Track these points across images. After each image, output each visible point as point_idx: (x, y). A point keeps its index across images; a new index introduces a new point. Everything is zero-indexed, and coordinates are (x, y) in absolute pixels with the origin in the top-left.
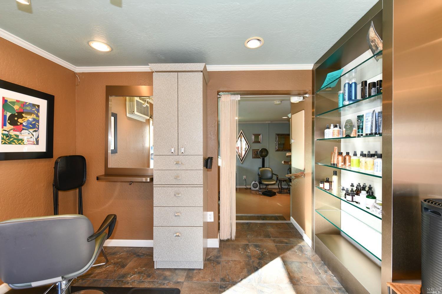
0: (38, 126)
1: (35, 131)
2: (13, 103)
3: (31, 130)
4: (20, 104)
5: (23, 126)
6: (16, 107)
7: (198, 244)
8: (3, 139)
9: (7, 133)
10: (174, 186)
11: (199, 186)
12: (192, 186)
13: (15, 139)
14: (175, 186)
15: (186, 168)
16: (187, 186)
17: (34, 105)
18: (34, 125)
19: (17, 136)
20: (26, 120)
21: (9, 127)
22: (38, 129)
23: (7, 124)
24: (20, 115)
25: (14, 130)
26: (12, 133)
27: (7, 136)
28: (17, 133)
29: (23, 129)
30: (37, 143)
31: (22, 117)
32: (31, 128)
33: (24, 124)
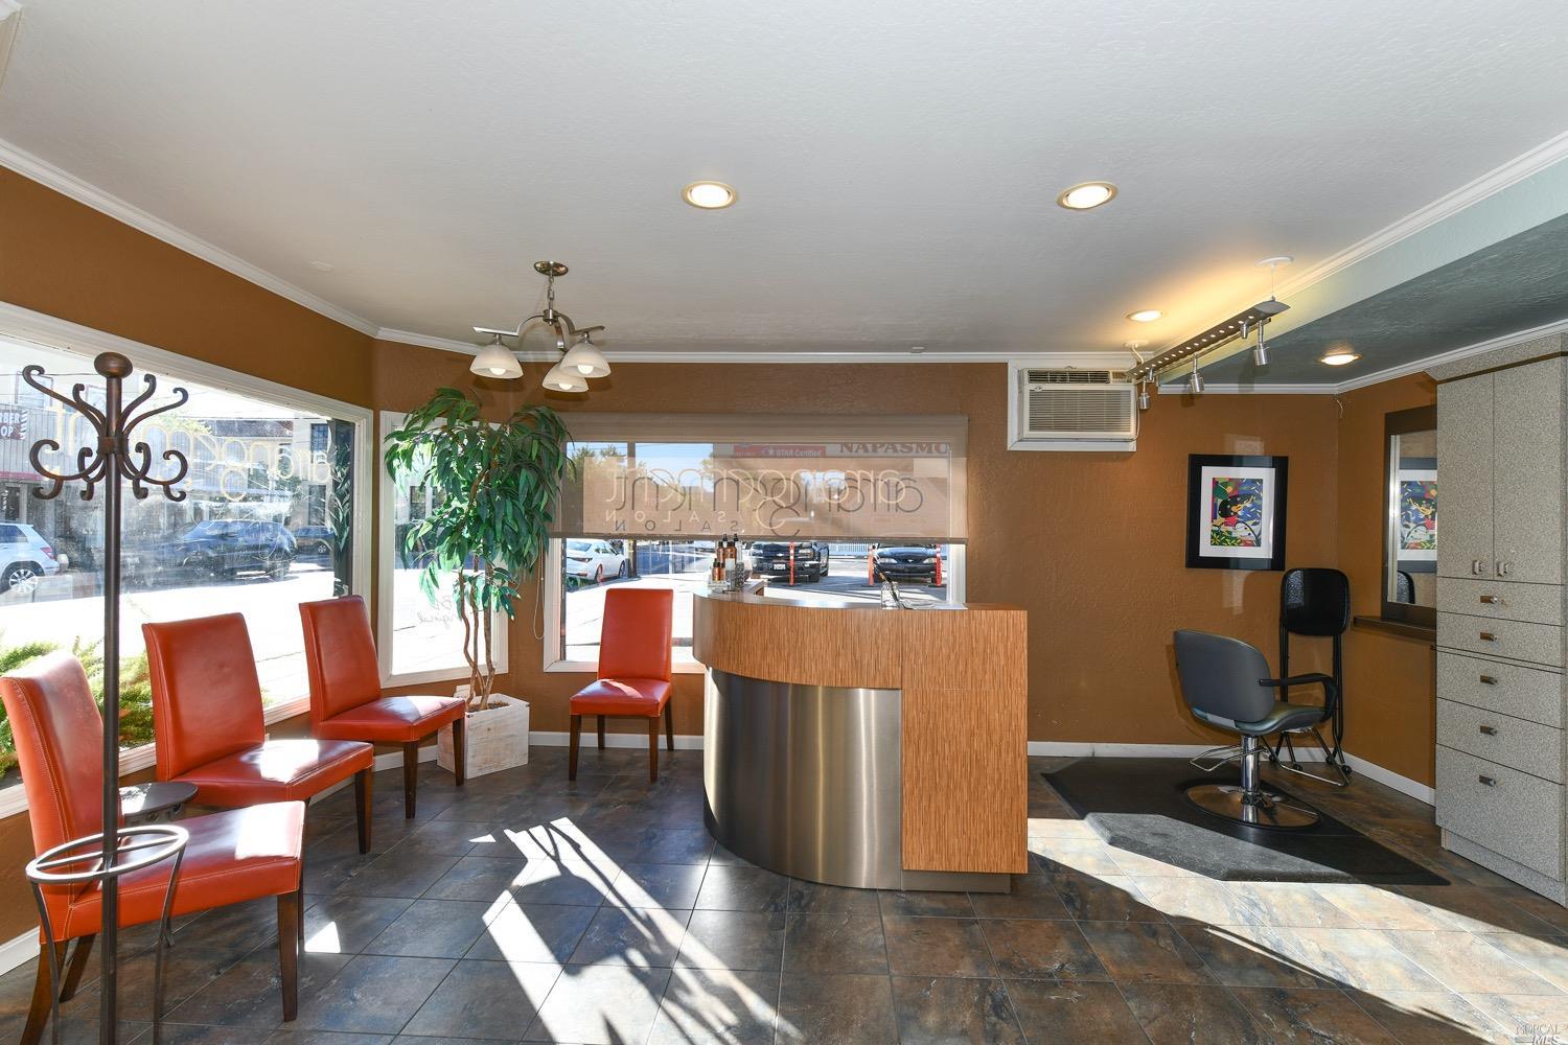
0: (1260, 514)
1: (1255, 524)
2: (1226, 484)
3: (1250, 523)
4: (1233, 484)
5: (1239, 517)
6: (1229, 489)
7: (1545, 828)
8: (1212, 537)
9: (1217, 528)
10: (1482, 656)
11: (1548, 668)
12: (1530, 665)
13: (1227, 537)
14: (1486, 657)
15: (1512, 616)
16: (1517, 663)
17: (1254, 481)
18: (1254, 516)
19: (1230, 533)
20: (1242, 506)
21: (1221, 519)
22: (1260, 519)
23: (1218, 516)
24: (1234, 500)
25: (1226, 524)
26: (1224, 529)
27: (1217, 534)
28: (1230, 529)
29: (1239, 522)
30: (1258, 543)
31: (1236, 503)
32: (1249, 519)
33: (1240, 513)
